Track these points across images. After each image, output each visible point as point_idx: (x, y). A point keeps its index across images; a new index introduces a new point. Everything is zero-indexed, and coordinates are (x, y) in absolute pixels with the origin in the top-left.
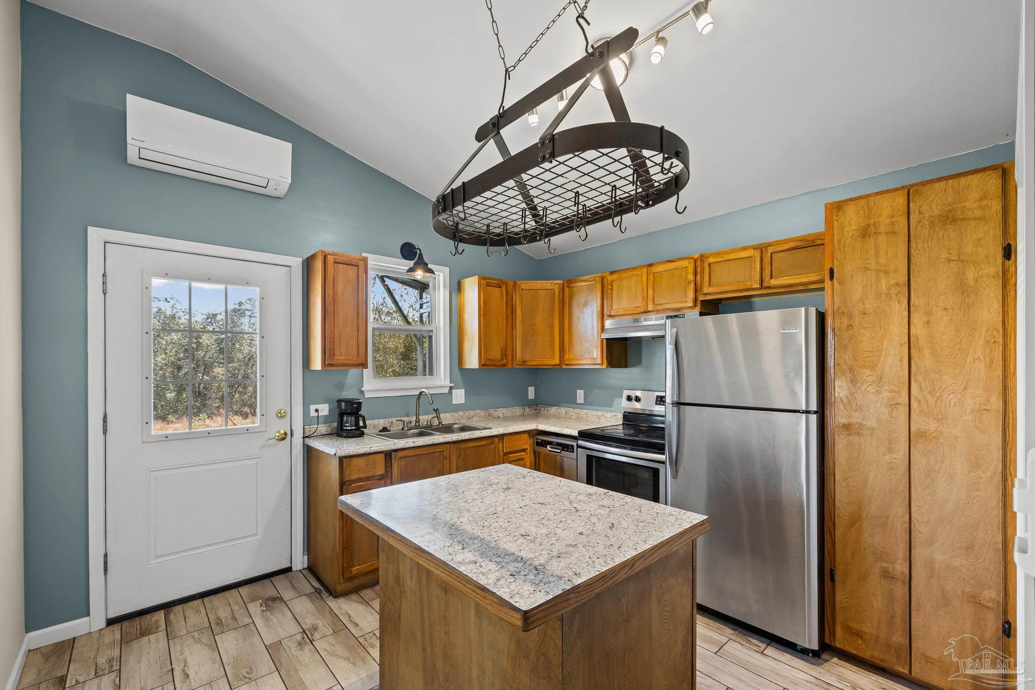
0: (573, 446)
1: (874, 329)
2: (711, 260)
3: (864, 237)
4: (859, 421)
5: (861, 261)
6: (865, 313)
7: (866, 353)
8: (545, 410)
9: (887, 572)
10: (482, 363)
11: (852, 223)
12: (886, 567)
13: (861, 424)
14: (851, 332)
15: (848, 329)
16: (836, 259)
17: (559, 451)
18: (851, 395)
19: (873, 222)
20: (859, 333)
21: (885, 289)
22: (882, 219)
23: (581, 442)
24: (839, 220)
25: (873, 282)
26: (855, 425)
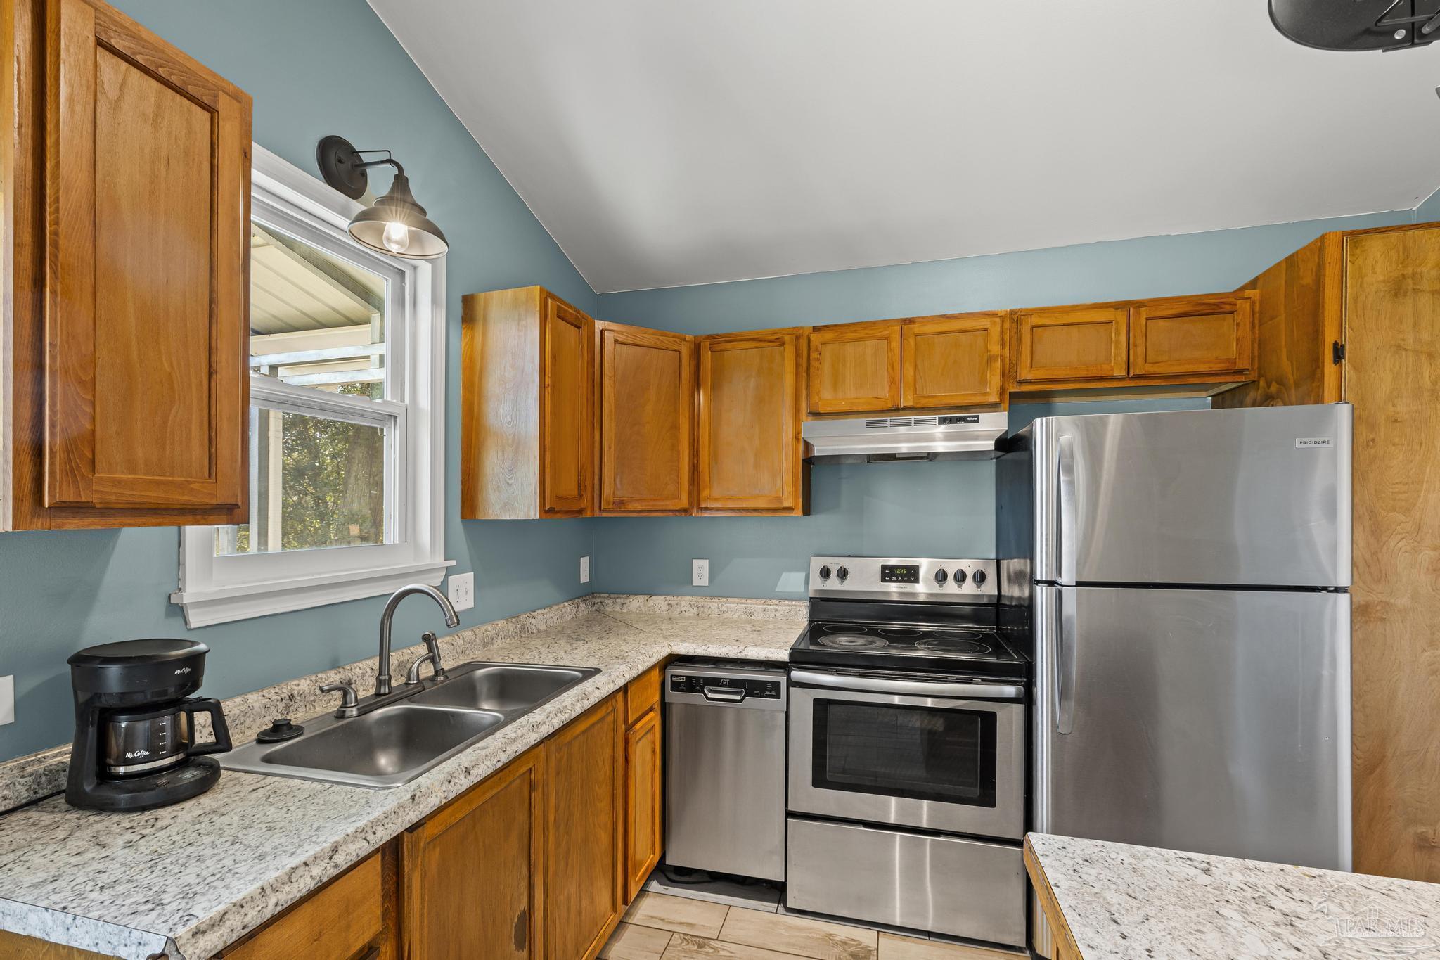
0: (776, 685)
1: (1410, 447)
2: (1035, 320)
3: (1396, 295)
4: (1384, 599)
5: (1390, 333)
6: (1396, 421)
7: (1397, 486)
8: (614, 603)
9: (1425, 839)
10: (547, 507)
11: (1378, 270)
12: (1423, 832)
13: (1387, 603)
14: (1372, 451)
15: (1368, 445)
16: (1350, 327)
17: (738, 697)
18: (1372, 554)
19: (1410, 272)
20: (1385, 452)
21: (1429, 382)
22: (1424, 269)
23: (797, 675)
24: (1356, 263)
25: (1410, 370)
26: (1377, 605)
